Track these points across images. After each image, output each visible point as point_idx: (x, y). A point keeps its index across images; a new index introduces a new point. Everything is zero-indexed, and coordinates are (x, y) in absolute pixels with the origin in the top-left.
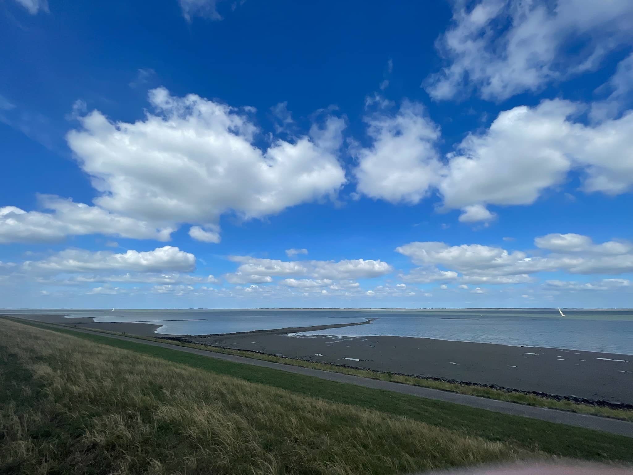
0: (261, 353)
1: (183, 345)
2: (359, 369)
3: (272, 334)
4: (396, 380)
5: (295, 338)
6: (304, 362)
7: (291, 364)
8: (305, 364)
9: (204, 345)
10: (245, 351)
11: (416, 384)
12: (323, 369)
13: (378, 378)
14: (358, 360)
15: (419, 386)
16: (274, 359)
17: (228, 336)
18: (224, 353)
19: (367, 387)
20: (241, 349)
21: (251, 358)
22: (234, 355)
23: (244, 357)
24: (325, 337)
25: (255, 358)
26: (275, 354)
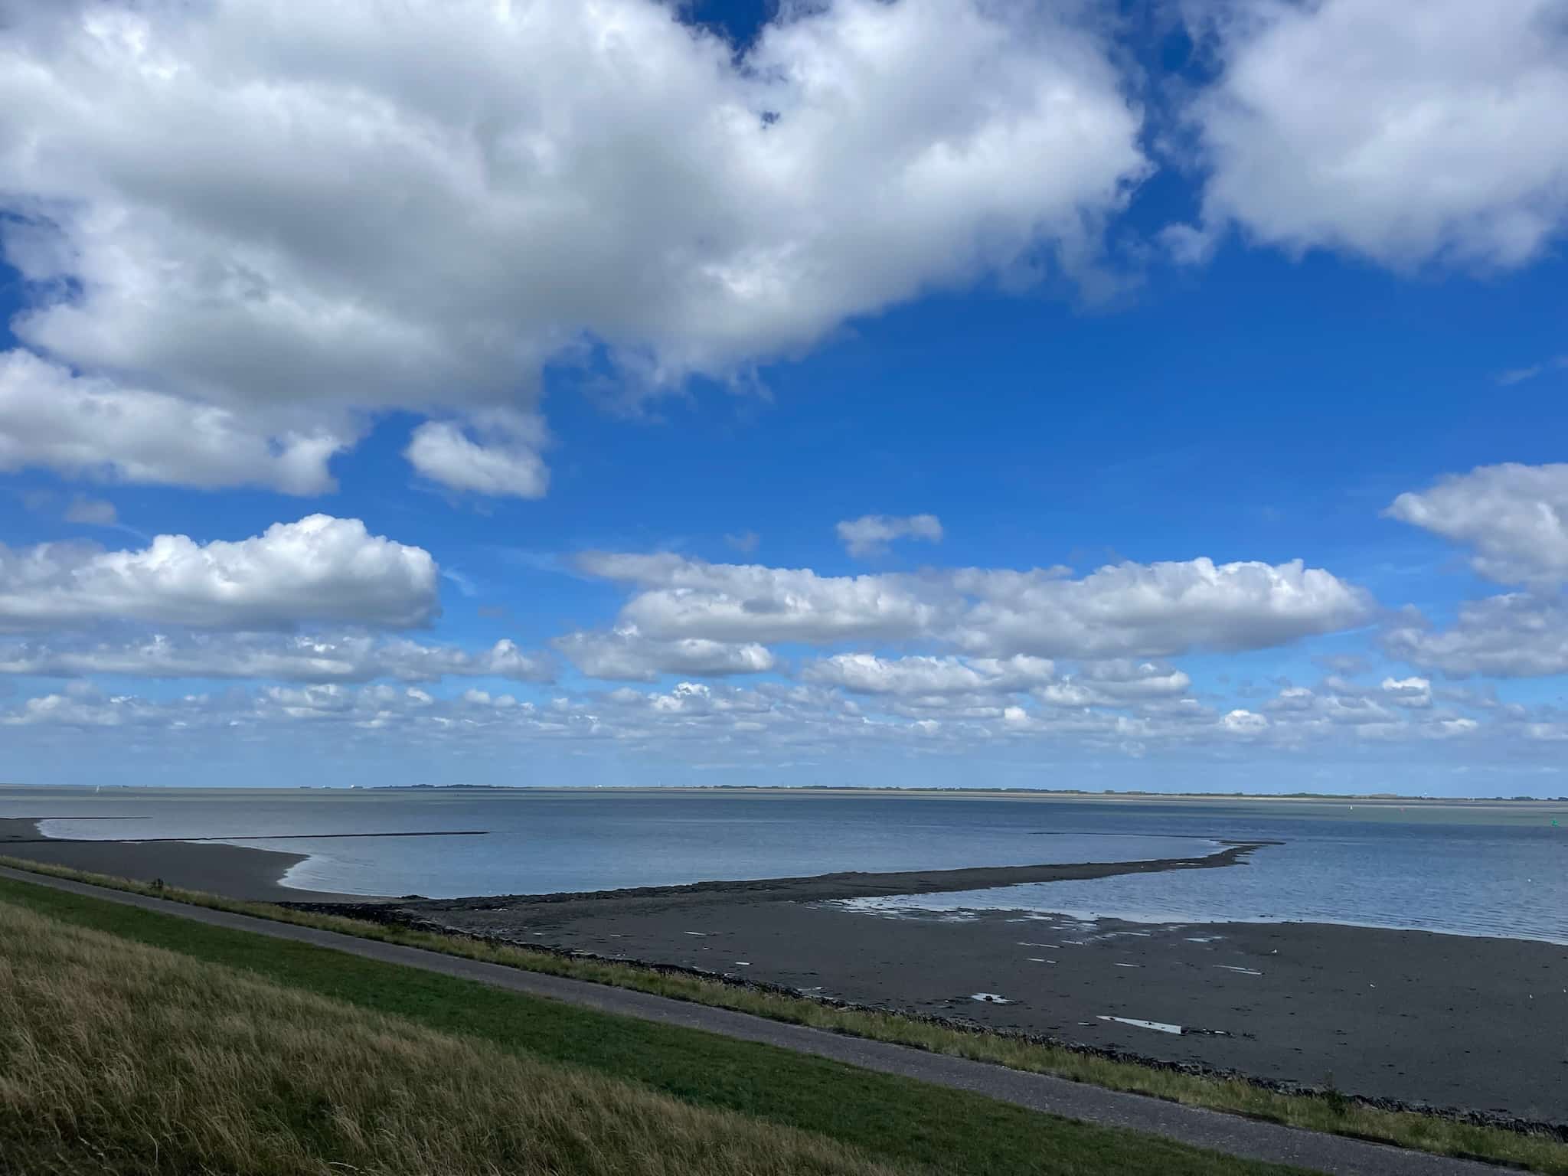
0: (727, 981)
1: (396, 938)
2: (1181, 1069)
3: (774, 898)
4: (1364, 1128)
5: (880, 920)
6: (922, 1027)
7: (864, 1034)
8: (929, 1035)
9: (486, 938)
10: (661, 968)
11: (1465, 1150)
12: (1008, 1060)
13: (1275, 1114)
14: (1176, 1029)
15: (1480, 1159)
16: (789, 1007)
17: (583, 904)
18: (568, 977)
19: (1222, 1151)
20: (642, 961)
21: (685, 999)
22: (614, 983)
23: (657, 994)
24: (1016, 920)
25: (703, 1000)
26: (792, 986)
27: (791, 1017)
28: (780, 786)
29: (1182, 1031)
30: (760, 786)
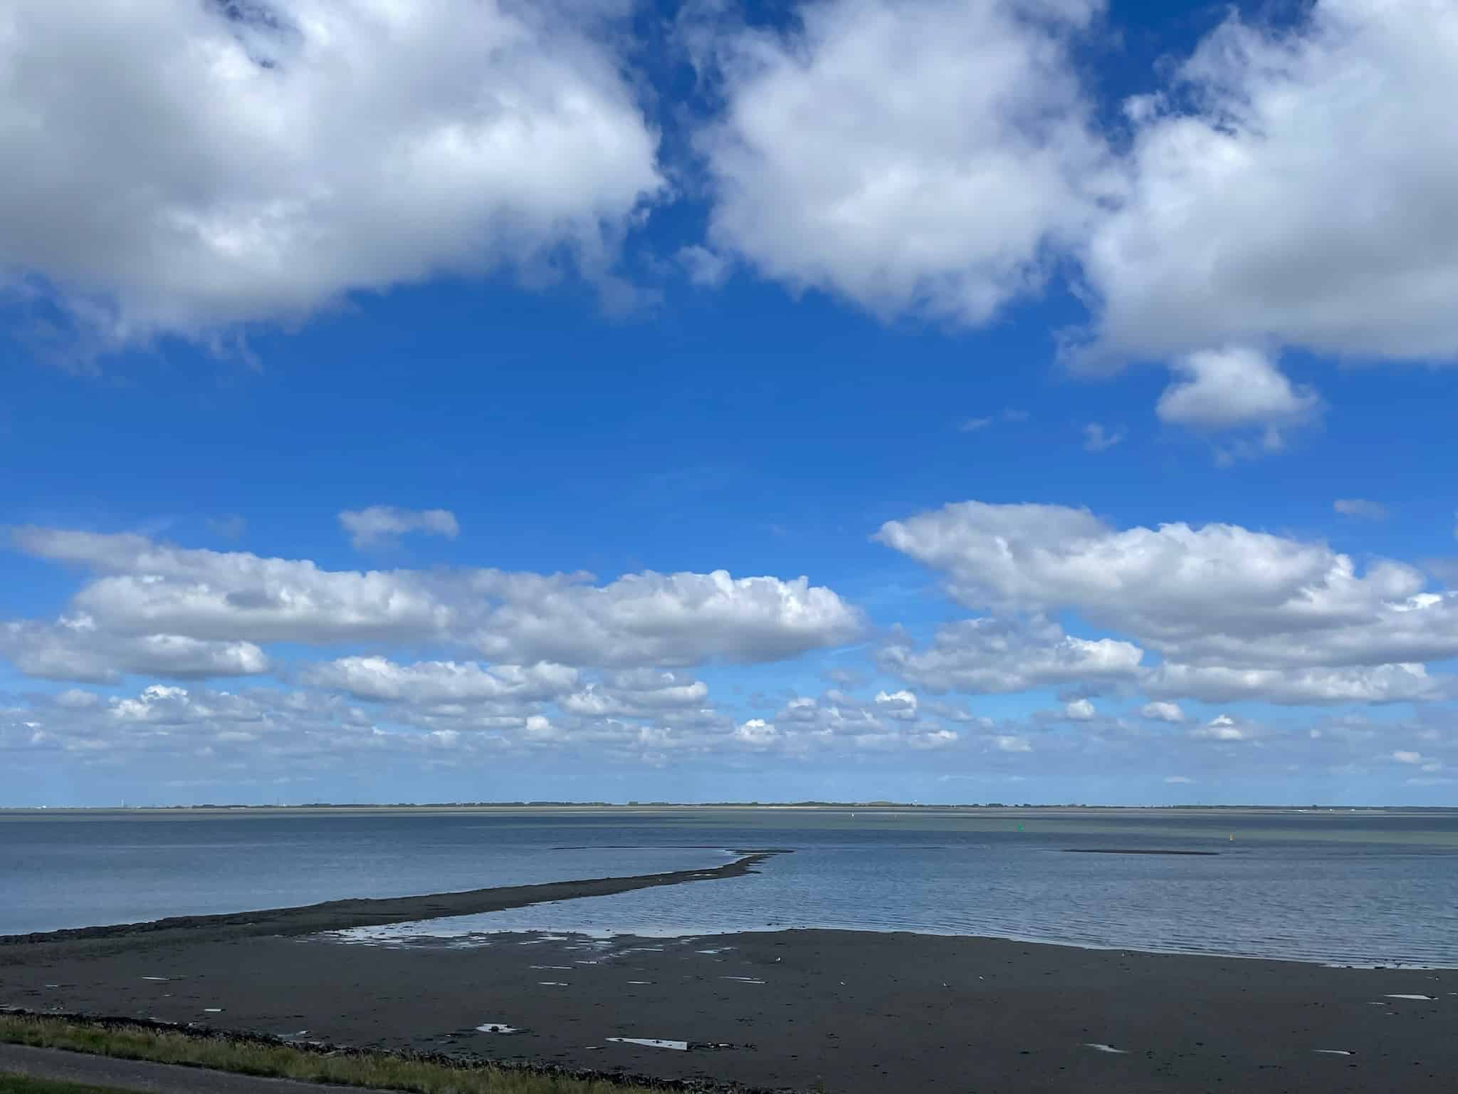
0: (194, 1032)
2: (684, 1087)
3: (260, 933)
5: (380, 951)
6: (418, 1067)
7: (352, 1081)
8: (426, 1075)
10: (108, 1021)
14: (682, 1046)
16: (265, 1057)
20: (85, 1015)
21: (135, 1057)
22: (45, 1043)
23: (99, 1054)
24: (529, 943)
25: (159, 1057)
26: (272, 1032)
27: (267, 1070)
28: (274, 804)
29: (689, 1047)
30: (250, 805)
